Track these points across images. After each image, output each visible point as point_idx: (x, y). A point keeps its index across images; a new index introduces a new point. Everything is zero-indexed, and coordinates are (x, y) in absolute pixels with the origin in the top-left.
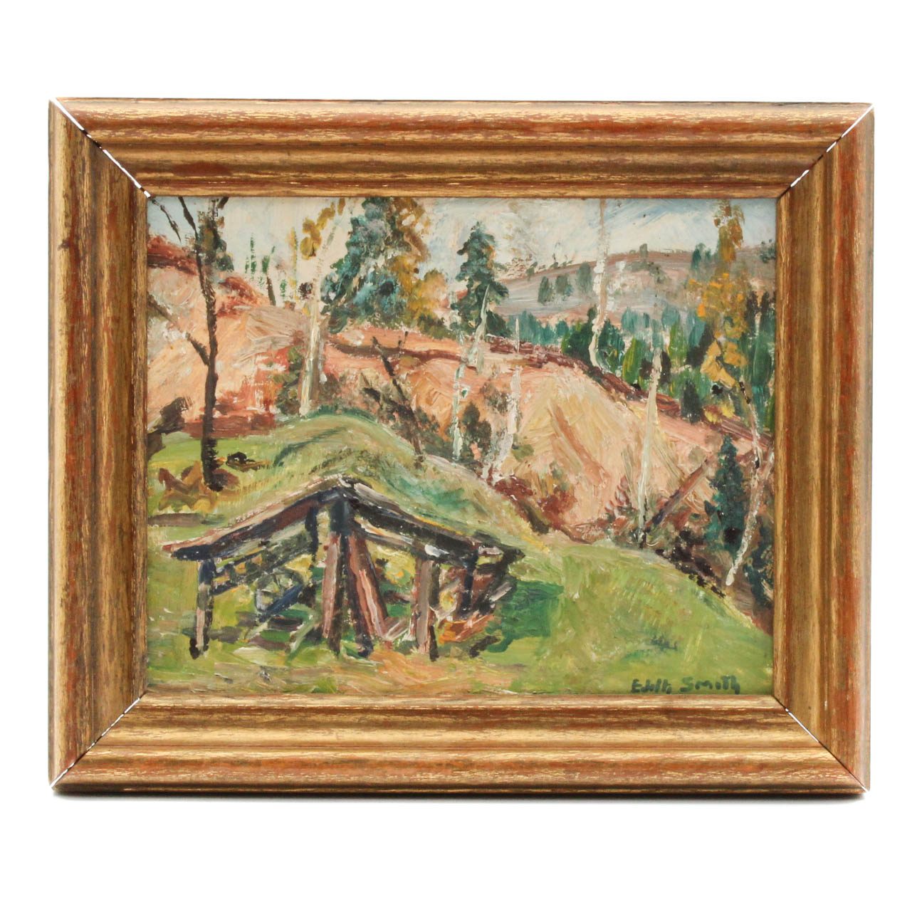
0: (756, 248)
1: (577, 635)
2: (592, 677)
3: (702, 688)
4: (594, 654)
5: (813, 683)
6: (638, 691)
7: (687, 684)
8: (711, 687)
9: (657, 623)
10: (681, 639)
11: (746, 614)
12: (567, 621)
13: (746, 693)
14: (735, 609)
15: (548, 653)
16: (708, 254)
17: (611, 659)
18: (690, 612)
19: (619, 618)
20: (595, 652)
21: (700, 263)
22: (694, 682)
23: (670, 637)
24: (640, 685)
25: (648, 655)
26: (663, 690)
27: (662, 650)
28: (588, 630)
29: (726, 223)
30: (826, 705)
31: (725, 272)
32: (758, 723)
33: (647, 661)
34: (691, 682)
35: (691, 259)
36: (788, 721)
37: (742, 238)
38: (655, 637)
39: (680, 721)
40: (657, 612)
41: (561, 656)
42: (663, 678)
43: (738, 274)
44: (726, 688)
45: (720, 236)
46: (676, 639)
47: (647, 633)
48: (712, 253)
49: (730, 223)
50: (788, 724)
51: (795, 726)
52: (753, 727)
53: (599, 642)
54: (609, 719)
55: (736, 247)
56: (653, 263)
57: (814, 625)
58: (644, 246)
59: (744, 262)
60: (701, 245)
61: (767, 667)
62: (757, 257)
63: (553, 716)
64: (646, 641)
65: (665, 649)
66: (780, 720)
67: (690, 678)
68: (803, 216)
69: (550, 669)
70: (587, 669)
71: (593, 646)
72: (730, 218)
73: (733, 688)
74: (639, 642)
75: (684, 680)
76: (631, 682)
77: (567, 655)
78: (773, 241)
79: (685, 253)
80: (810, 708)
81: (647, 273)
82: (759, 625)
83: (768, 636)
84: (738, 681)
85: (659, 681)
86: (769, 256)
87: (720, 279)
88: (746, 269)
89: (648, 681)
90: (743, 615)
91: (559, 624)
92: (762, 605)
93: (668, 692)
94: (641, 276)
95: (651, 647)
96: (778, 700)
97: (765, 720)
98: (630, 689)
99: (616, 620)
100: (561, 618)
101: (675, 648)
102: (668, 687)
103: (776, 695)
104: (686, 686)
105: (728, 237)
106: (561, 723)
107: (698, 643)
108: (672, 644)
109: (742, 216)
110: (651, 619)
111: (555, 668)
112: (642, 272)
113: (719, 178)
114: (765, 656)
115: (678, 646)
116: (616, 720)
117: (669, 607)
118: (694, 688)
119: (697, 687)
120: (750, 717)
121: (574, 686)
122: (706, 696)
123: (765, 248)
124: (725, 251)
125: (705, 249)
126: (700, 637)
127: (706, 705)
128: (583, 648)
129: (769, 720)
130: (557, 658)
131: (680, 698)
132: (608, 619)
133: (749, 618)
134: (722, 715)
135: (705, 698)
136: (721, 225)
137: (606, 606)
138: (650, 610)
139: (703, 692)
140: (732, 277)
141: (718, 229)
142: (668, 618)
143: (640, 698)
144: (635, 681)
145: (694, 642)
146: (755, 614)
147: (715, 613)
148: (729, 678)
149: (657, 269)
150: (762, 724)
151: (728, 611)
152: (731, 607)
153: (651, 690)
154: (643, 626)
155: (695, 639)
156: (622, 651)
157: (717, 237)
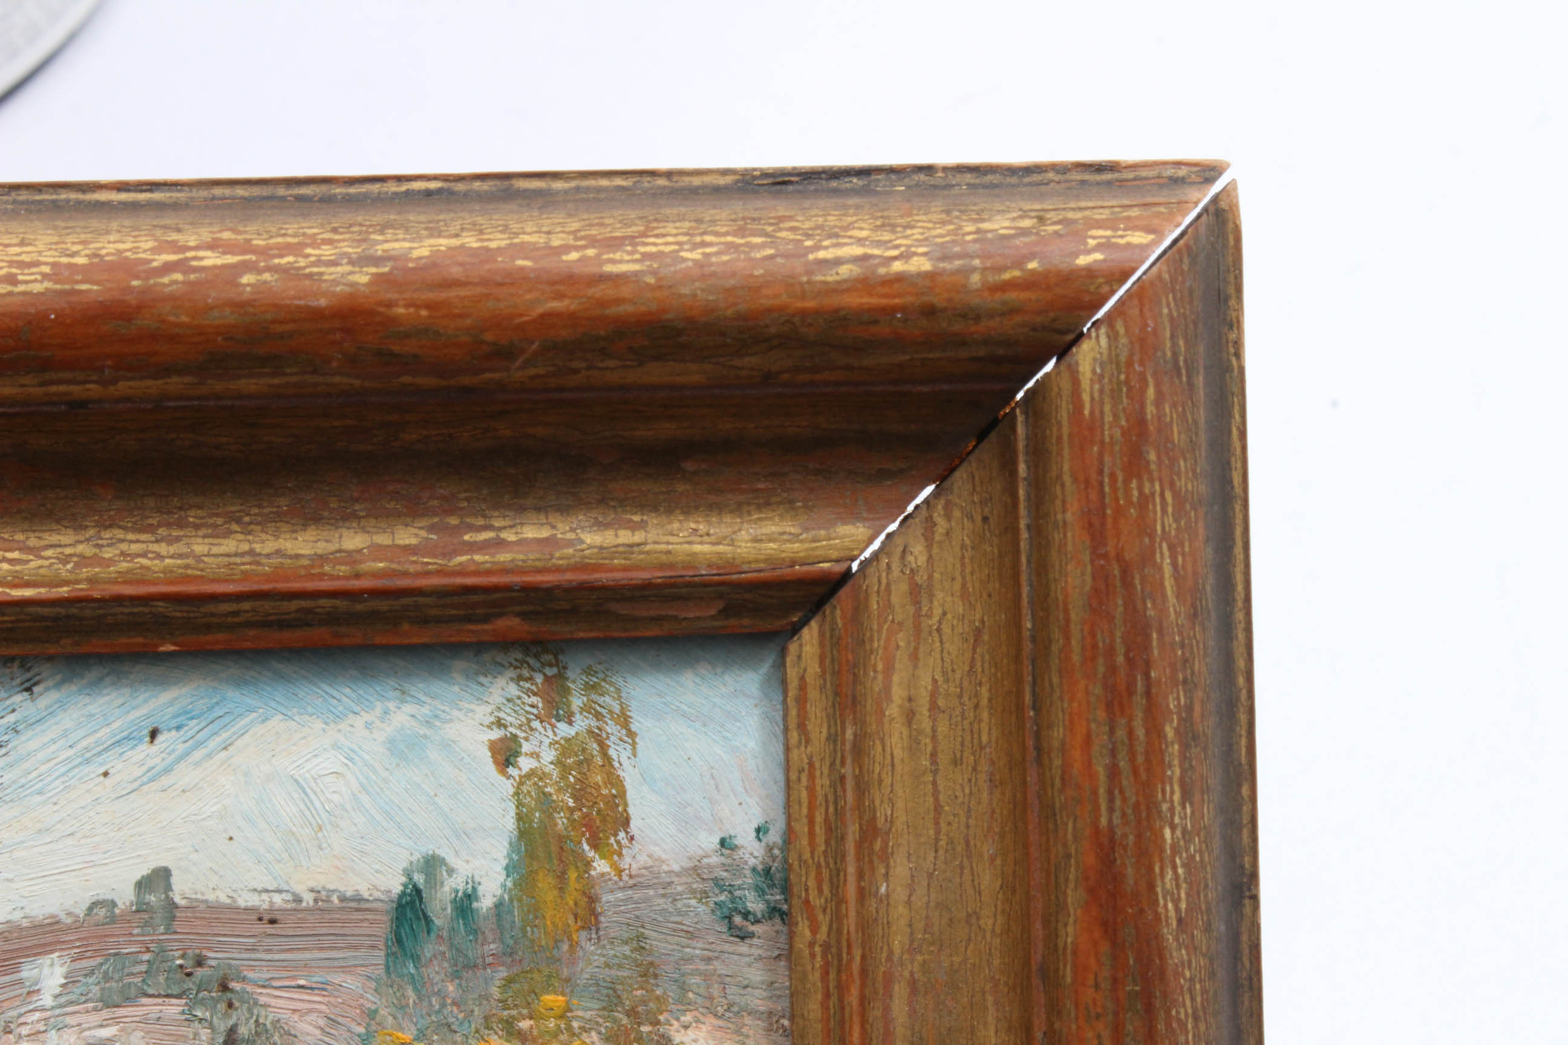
0: (695, 870)
16: (465, 904)
21: (429, 949)
29: (548, 756)
31: (548, 988)
35: (382, 928)
37: (625, 822)
43: (611, 998)
45: (520, 817)
48: (486, 903)
49: (566, 748)
55: (601, 866)
56: (200, 962)
58: (160, 878)
59: (639, 943)
60: (432, 864)
62: (701, 912)
68: (910, 716)
72: (564, 730)
78: (774, 836)
79: (355, 904)
81: (174, 1009)
86: (755, 905)
87: (525, 1024)
88: (648, 972)
94: (145, 1020)
105: (561, 821)
109: (624, 720)
112: (150, 1007)
113: (500, 544)
123: (735, 869)
124: (545, 884)
125: (452, 885)
136: (526, 764)
140: (586, 1010)
141: (507, 787)
149: (224, 988)
157: (510, 823)
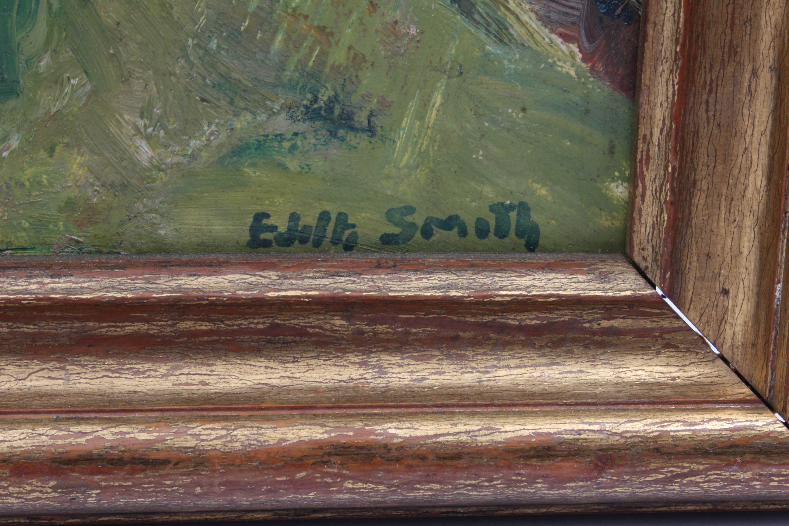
1: (94, 92)
2: (139, 206)
3: (439, 234)
4: (144, 145)
5: (740, 228)
6: (266, 244)
7: (396, 225)
8: (463, 233)
9: (321, 62)
10: (384, 104)
11: (566, 38)
12: (67, 55)
13: (554, 249)
14: (534, 24)
15: (15, 143)
17: (193, 157)
18: (413, 31)
19: (213, 45)
20: (148, 138)
22: (419, 219)
23: (355, 99)
24: (273, 228)
25: (293, 148)
26: (335, 242)
27: (333, 134)
28: (126, 79)
30: (778, 294)
32: (584, 330)
33: (293, 164)
34: (409, 219)
36: (665, 324)
38: (315, 100)
39: (381, 328)
40: (322, 29)
41: (51, 151)
42: (333, 210)
44: (501, 234)
46: (374, 104)
47: (292, 86)
50: (664, 331)
51: (679, 336)
52: (574, 340)
53: (157, 111)
54: (185, 325)
57: (755, 73)
61: (613, 180)
63: (28, 320)
64: (289, 108)
65: (341, 132)
66: (645, 323)
67: (410, 210)
69: (23, 185)
70: (124, 186)
71: (141, 123)
73: (519, 235)
74: (272, 114)
75: (390, 215)
76: (250, 220)
77: (67, 145)
80: (726, 292)
82: (600, 67)
83: (620, 96)
84: (536, 217)
85: (324, 217)
89: (294, 217)
90: (559, 40)
91: (45, 62)
92: (610, 12)
93: (348, 247)
95: (302, 127)
96: (642, 273)
97: (605, 324)
98: (246, 236)
99: (207, 52)
100: (48, 41)
101: (371, 130)
102: (347, 232)
103: (637, 259)
104: (397, 230)
106: (55, 336)
107: (432, 116)
108: (361, 118)
110: (304, 50)
111: (36, 183)
114: (612, 151)
115: (377, 122)
116: (205, 326)
117: (354, 17)
118: (418, 235)
119: (427, 233)
120: (565, 316)
121: (91, 230)
122: (453, 258)
126: (438, 99)
127: (449, 287)
128: (113, 129)
129: (615, 323)
130: (43, 154)
131: (379, 266)
132: (184, 48)
133: (574, 48)
134: (495, 313)
135: (447, 268)
137: (176, 12)
138: (303, 25)
139: (443, 249)
142: (350, 48)
143: (272, 266)
144: (260, 217)
145: (421, 116)
146: (591, 38)
147: (482, 36)
148: (511, 207)
150: (594, 333)
151: (516, 30)
152: (525, 18)
153: (303, 241)
154: (282, 67)
155: (425, 104)
156: (223, 136)
